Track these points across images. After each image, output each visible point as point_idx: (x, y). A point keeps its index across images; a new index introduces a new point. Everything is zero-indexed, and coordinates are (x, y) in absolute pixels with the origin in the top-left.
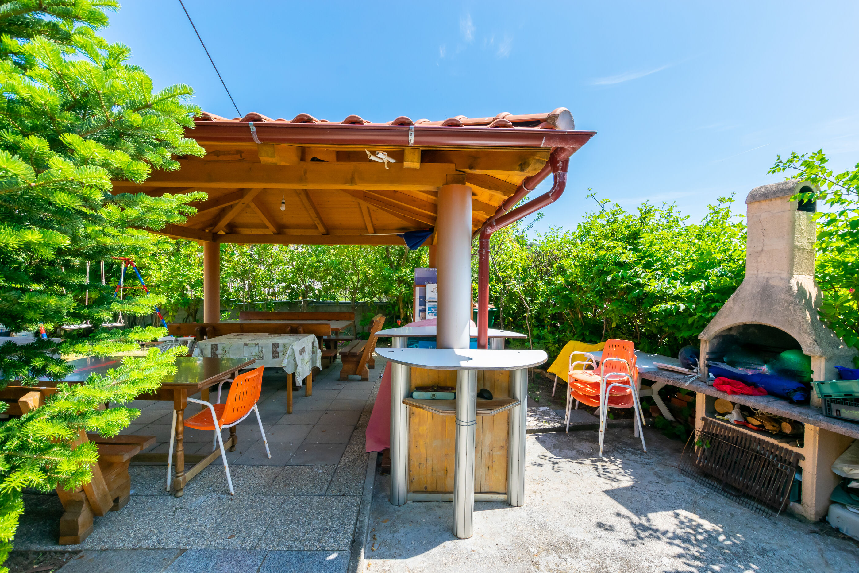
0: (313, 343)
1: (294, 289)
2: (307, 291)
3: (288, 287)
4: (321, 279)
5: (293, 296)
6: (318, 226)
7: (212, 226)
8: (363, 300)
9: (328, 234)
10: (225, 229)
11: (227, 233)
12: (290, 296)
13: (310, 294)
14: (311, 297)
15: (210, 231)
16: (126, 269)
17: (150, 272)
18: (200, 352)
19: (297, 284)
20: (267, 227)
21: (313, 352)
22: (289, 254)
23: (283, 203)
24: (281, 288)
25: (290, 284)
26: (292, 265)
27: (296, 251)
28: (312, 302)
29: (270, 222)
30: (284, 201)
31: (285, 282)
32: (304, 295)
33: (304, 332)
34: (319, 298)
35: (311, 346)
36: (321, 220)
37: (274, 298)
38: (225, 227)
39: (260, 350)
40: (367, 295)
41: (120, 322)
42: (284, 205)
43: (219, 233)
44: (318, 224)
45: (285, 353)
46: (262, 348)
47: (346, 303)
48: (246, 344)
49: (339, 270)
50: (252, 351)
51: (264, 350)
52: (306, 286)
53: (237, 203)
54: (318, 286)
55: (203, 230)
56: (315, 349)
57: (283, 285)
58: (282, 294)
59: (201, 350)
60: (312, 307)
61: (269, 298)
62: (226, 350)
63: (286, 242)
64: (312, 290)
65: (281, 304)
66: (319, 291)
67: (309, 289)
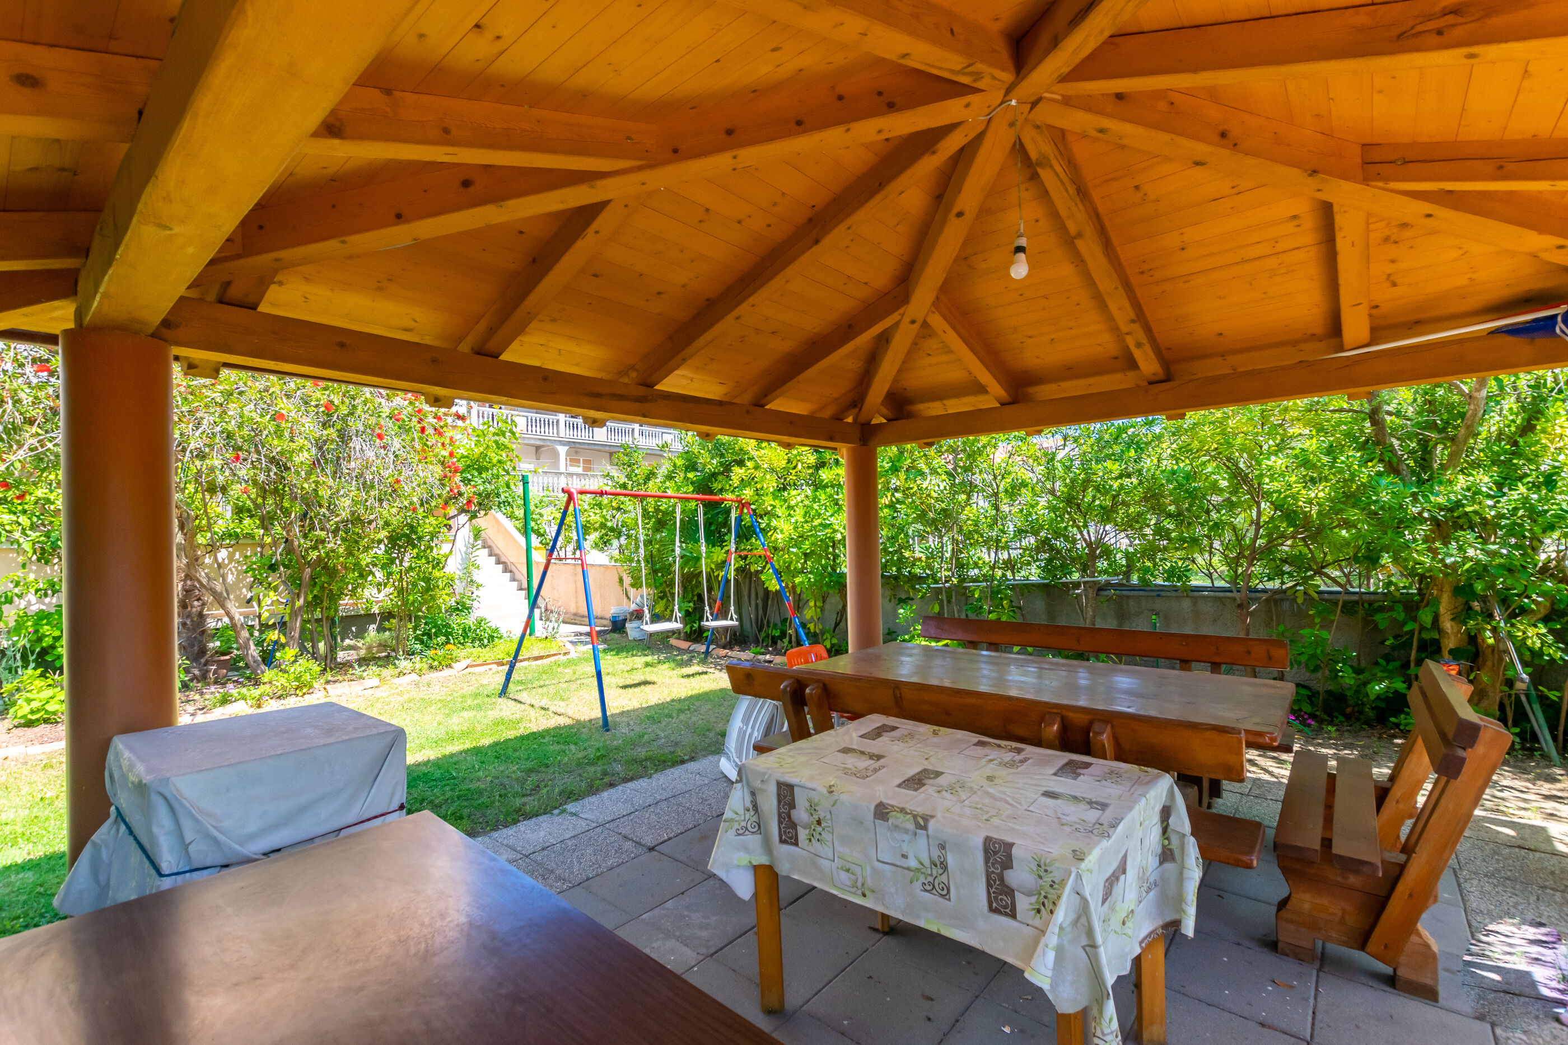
0: (1166, 813)
1: (1059, 552)
2: (1093, 557)
3: (1044, 545)
4: (1132, 524)
5: (1056, 568)
6: (1137, 353)
7: (855, 406)
8: (1275, 584)
9: (1168, 378)
10: (884, 411)
11: (889, 420)
12: (1048, 569)
13: (1102, 564)
14: (1105, 572)
15: (855, 420)
16: (739, 519)
17: (774, 523)
18: (748, 799)
19: (1066, 538)
20: (981, 389)
21: (1166, 855)
22: (1043, 461)
23: (1020, 249)
24: (1025, 550)
25: (1047, 538)
26: (1052, 492)
27: (1061, 455)
28: (1108, 585)
29: (988, 368)
30: (1023, 242)
31: (1035, 533)
32: (1086, 565)
33: (1120, 756)
34: (1127, 574)
35: (1157, 830)
36: (1148, 330)
37: (1009, 574)
38: (883, 403)
39: (936, 853)
40: (1286, 568)
41: (732, 619)
42: (1022, 256)
43: (874, 422)
44: (1139, 345)
45: (1045, 905)
46: (942, 847)
47: (1213, 589)
48: (882, 812)
49: (1193, 495)
50: (905, 848)
51: (951, 860)
52: (1089, 544)
53: (897, 324)
54: (1121, 542)
55: (838, 418)
56: (1175, 841)
57: (1031, 541)
58: (1029, 564)
59: (753, 794)
60: (1109, 599)
61: (999, 573)
62: (821, 814)
63: (1035, 424)
64: (1108, 553)
65: (1025, 588)
66: (1127, 555)
67: (1098, 550)
